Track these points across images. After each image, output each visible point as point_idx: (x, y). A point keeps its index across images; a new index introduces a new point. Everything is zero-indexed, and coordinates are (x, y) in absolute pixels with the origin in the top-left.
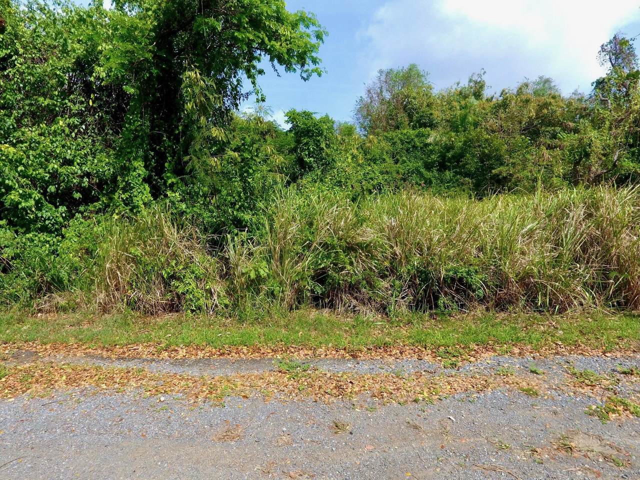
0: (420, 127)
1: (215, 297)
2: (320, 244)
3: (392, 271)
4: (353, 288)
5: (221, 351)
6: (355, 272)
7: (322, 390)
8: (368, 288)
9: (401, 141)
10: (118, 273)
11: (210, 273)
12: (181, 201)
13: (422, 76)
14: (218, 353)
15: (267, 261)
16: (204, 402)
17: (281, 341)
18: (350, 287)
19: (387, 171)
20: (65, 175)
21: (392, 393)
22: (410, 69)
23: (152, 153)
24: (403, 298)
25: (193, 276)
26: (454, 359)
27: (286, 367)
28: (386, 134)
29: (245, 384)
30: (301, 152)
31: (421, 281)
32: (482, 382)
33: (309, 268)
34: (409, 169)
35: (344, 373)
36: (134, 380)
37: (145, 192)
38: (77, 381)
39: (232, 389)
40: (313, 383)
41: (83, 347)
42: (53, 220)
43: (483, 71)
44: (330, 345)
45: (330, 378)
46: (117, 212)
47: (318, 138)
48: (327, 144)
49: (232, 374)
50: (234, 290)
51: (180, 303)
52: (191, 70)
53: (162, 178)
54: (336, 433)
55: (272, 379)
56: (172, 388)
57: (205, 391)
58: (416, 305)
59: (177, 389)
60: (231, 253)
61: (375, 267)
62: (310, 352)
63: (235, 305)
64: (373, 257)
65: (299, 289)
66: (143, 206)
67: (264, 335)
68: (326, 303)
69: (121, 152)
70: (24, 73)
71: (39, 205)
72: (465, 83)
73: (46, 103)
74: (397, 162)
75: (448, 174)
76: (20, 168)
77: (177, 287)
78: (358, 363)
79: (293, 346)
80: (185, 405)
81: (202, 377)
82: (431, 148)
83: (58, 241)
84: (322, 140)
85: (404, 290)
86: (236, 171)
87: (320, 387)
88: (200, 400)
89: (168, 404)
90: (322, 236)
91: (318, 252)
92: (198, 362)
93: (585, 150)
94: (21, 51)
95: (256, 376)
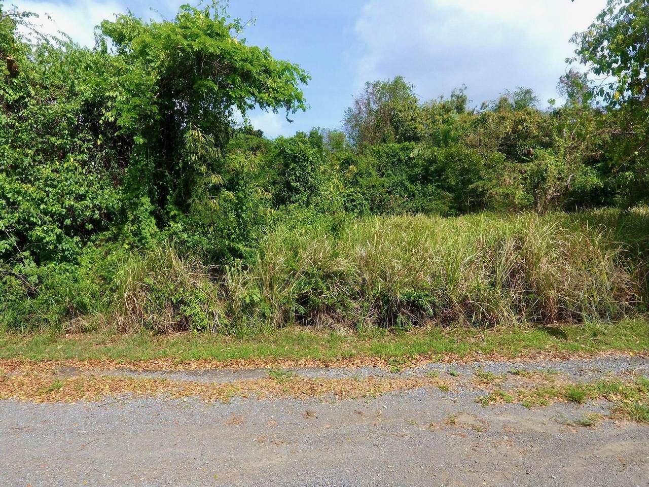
0: (405, 141)
1: (217, 318)
2: (303, 272)
3: (362, 294)
4: (330, 309)
5: (224, 363)
6: (331, 296)
7: (300, 391)
8: (342, 308)
9: (387, 154)
10: (135, 299)
11: (212, 298)
12: (183, 231)
13: (408, 88)
14: (222, 365)
15: (259, 287)
16: (216, 401)
17: (271, 354)
18: (327, 308)
19: (373, 186)
20: (79, 209)
21: (349, 392)
22: (396, 82)
23: (156, 187)
24: (370, 317)
25: (197, 301)
26: (399, 366)
27: (274, 375)
28: (372, 147)
29: (244, 388)
30: (289, 176)
31: (384, 303)
32: (413, 382)
33: (294, 293)
34: (394, 183)
35: (317, 378)
36: (161, 387)
37: (151, 225)
38: (118, 389)
39: (235, 392)
40: (293, 386)
41: (114, 363)
42: (72, 251)
43: (464, 87)
44: (309, 357)
45: (306, 382)
46: (127, 242)
47: (304, 164)
48: (312, 168)
49: (234, 381)
50: (233, 312)
51: (187, 324)
52: (193, 129)
53: (164, 209)
54: (307, 418)
55: (264, 384)
56: (191, 393)
57: (215, 394)
58: (380, 323)
59: (195, 392)
60: (230, 282)
61: (347, 291)
62: (293, 363)
63: (234, 324)
64: (346, 283)
65: (285, 310)
66: (150, 237)
67: (258, 350)
68: (308, 322)
69: (129, 188)
70: (36, 113)
71: (59, 239)
72: (447, 98)
73: (59, 142)
74: (382, 175)
75: (431, 188)
76: (42, 207)
77: (185, 311)
78: (329, 371)
79: (280, 358)
80: (202, 404)
81: (212, 384)
82: (415, 161)
83: (76, 269)
84: (307, 165)
85: (371, 310)
86: (231, 208)
87: (299, 389)
88: (212, 400)
89: (190, 403)
90: (306, 265)
91: (301, 279)
92: (206, 372)
93: (542, 175)
94: (33, 93)
95: (252, 382)
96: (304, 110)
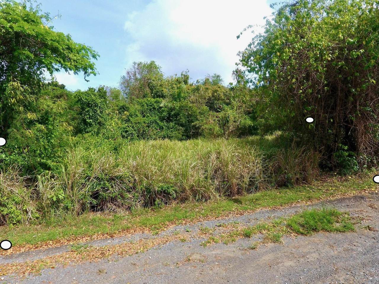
0: (157, 97)
1: (30, 214)
2: (95, 177)
3: (134, 188)
4: (113, 200)
5: (36, 246)
6: (114, 191)
7: (94, 257)
8: (121, 199)
9: (147, 104)
11: (26, 200)
13: (158, 68)
14: (34, 247)
15: (64, 189)
16: (29, 275)
17: (73, 234)
18: (111, 199)
19: (138, 122)
21: (127, 252)
22: (151, 64)
24: (139, 202)
25: (13, 203)
26: (157, 231)
27: (75, 248)
28: (138, 100)
29: (52, 261)
30: (85, 116)
31: (148, 193)
32: (166, 239)
33: (89, 191)
34: (151, 121)
35: (106, 246)
39: (45, 265)
40: (89, 254)
44: (100, 232)
45: (98, 250)
47: (95, 108)
48: (100, 111)
49: (44, 258)
50: (43, 208)
51: (4, 220)
52: (14, 81)
54: (99, 274)
55: (67, 256)
56: (8, 272)
57: (28, 270)
58: (145, 205)
59: (11, 271)
60: (41, 187)
61: (125, 187)
62: (89, 238)
63: (43, 217)
64: (124, 183)
65: (83, 203)
67: (63, 233)
68: (98, 209)
72: (179, 75)
74: (144, 117)
77: (3, 211)
78: (113, 240)
79: (79, 236)
80: (18, 279)
81: (26, 263)
82: (163, 109)
84: (97, 109)
85: (139, 198)
87: (93, 255)
88: (26, 274)
89: (6, 280)
90: (97, 172)
91: (94, 182)
92: (21, 255)
93: (227, 119)
95: (58, 256)
96: (95, 75)
